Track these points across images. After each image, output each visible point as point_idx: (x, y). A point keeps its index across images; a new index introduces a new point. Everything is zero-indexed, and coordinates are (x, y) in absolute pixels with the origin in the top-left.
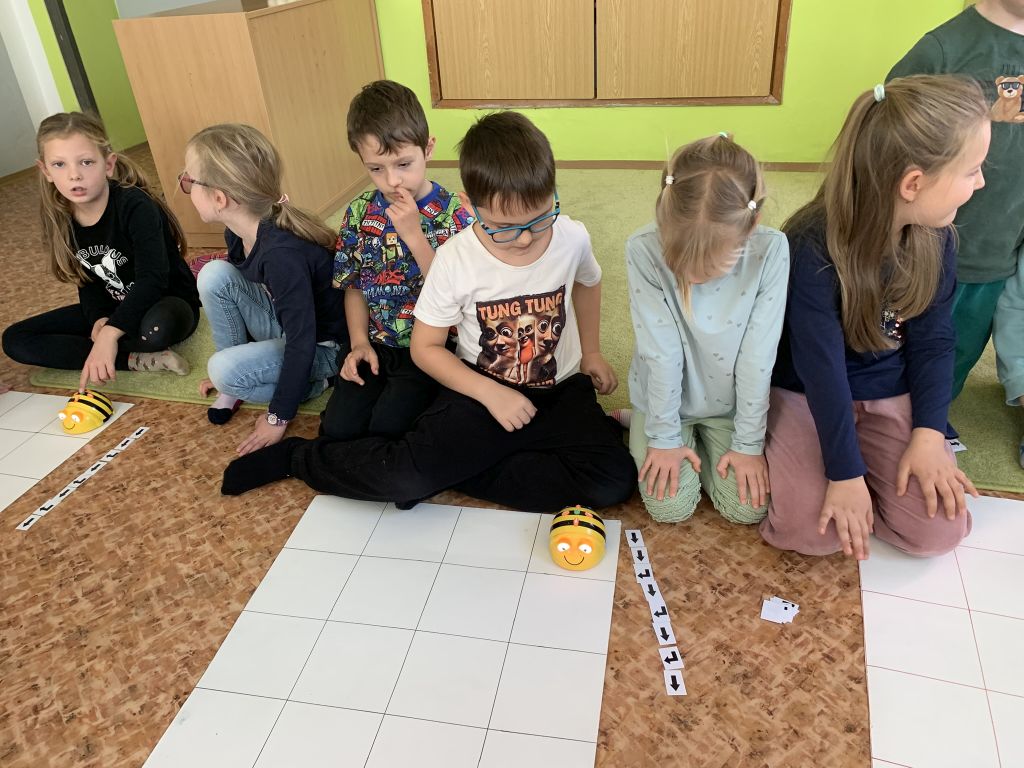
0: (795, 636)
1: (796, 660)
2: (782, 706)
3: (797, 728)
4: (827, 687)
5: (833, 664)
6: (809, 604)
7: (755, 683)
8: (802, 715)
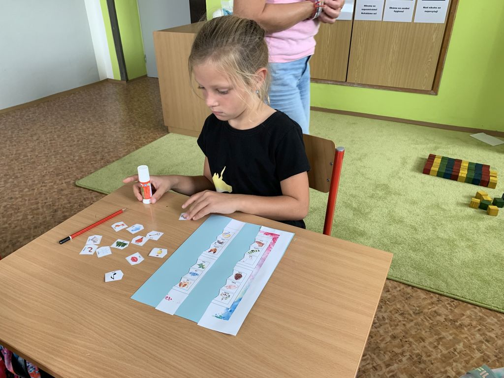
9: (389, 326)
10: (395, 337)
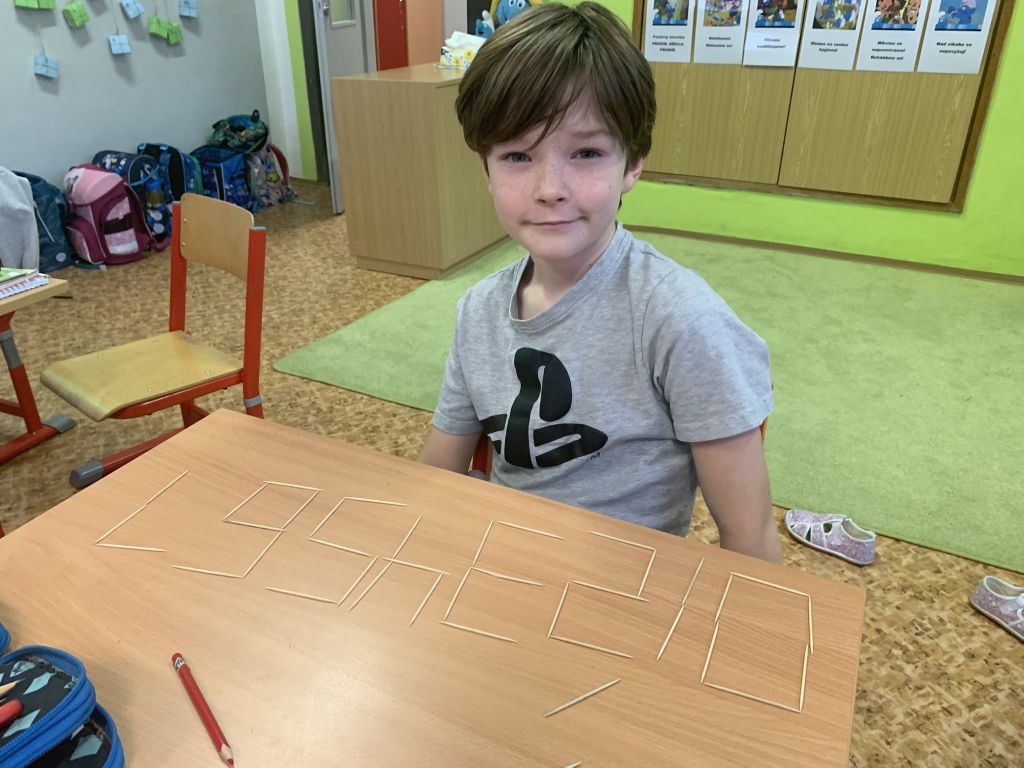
0: (919, 688)
1: (917, 707)
2: (900, 741)
3: (911, 760)
4: (943, 734)
5: (950, 717)
6: (935, 665)
7: (877, 717)
8: (916, 751)
9: (955, 635)
10: (973, 656)
